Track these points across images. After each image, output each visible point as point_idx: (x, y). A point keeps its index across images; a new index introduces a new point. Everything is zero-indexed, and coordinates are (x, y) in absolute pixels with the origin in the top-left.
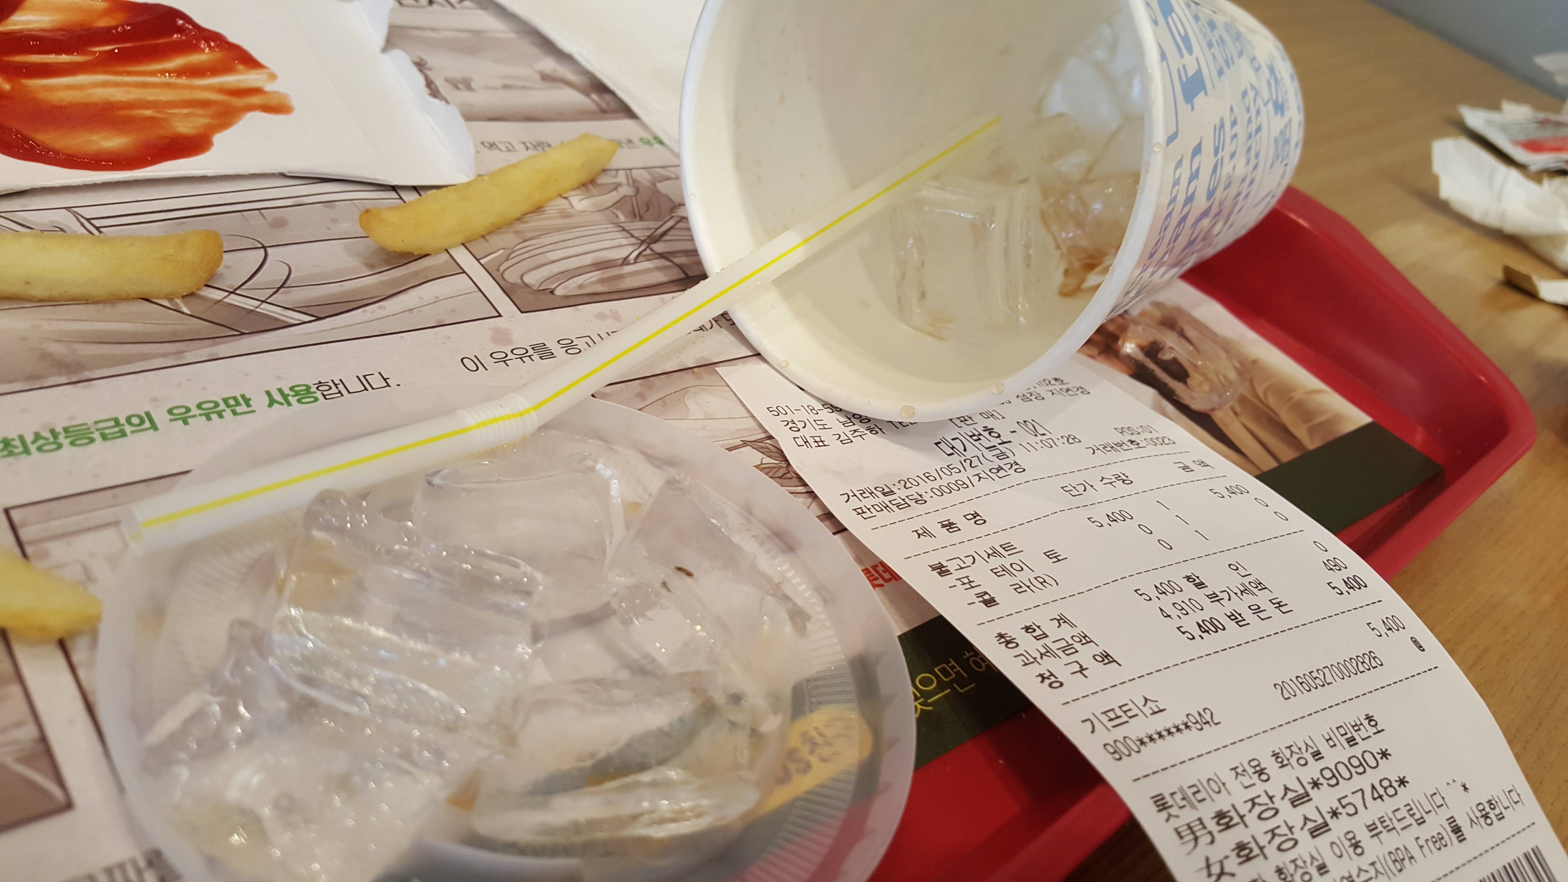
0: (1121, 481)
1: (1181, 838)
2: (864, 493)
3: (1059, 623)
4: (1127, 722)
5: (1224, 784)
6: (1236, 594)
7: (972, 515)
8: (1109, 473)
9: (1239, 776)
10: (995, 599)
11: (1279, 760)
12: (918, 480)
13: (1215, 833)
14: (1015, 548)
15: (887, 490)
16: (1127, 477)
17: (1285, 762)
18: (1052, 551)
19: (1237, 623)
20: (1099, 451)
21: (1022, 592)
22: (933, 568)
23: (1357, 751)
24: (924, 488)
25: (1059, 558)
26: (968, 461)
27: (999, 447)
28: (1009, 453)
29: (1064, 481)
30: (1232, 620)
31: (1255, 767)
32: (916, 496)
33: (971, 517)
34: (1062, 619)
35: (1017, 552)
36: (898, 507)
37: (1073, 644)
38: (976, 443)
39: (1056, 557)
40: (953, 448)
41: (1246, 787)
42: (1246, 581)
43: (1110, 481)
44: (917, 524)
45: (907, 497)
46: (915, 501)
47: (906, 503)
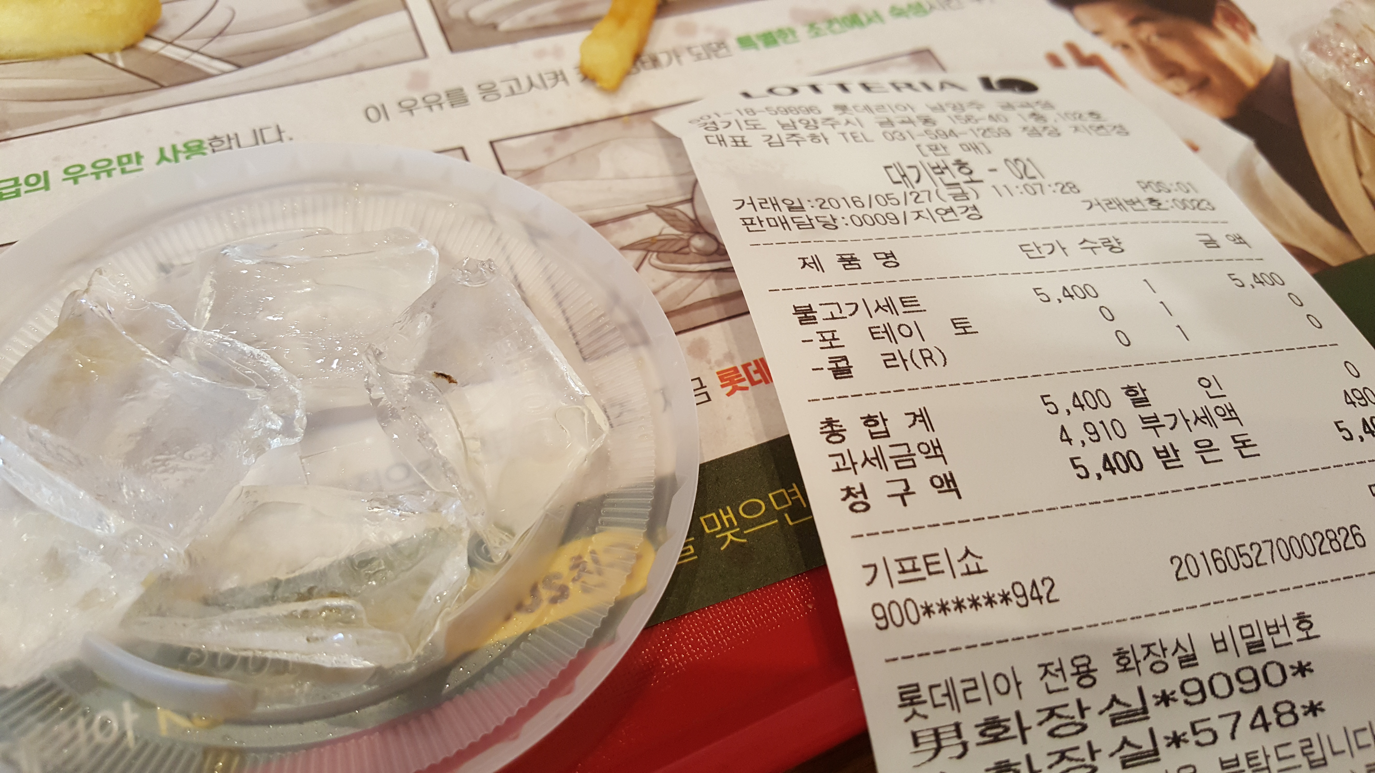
0: (1109, 248)
1: (916, 744)
2: (766, 202)
3: (915, 420)
4: (924, 579)
5: (1018, 684)
6: (1187, 421)
7: (886, 254)
8: (1095, 235)
9: (1048, 675)
10: (851, 369)
11: (1123, 661)
12: (842, 202)
13: (971, 746)
14: (919, 305)
15: (797, 204)
16: (1119, 243)
17: (1133, 664)
18: (963, 319)
19: (1164, 463)
20: (1099, 207)
21: (892, 366)
22: (797, 310)
23: (1258, 661)
24: (843, 213)
25: (968, 330)
26: (915, 195)
27: (963, 185)
28: (972, 195)
29: (1028, 238)
30: (1160, 457)
31: (1078, 667)
32: (829, 219)
33: (884, 256)
34: (922, 415)
35: (918, 311)
36: (798, 226)
37: (914, 455)
38: (936, 178)
39: (964, 328)
40: (905, 176)
41: (1050, 692)
42: (1212, 404)
43: (1093, 245)
44: (808, 252)
45: (816, 217)
46: (822, 224)
47: (811, 224)
